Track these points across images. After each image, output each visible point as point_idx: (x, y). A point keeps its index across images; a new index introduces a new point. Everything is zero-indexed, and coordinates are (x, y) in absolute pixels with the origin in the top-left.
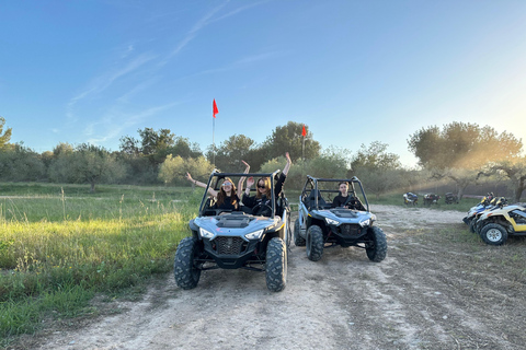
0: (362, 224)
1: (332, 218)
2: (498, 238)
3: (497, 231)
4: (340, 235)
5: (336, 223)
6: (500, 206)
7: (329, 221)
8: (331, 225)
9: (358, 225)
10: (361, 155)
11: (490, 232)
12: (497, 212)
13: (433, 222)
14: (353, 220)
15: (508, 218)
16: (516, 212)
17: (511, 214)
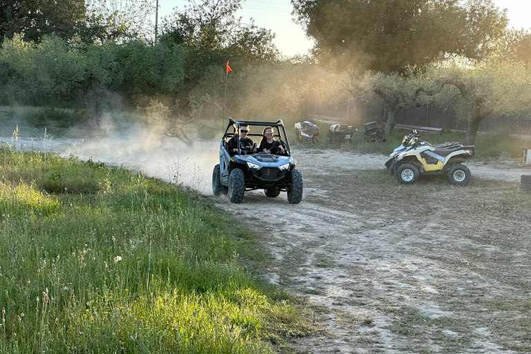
0: (281, 168)
1: (253, 163)
2: (411, 178)
3: (410, 172)
4: (260, 178)
5: (257, 167)
6: (414, 146)
7: (250, 165)
8: (252, 169)
9: (277, 168)
10: (184, 19)
11: (404, 172)
12: (411, 152)
13: (350, 168)
14: (273, 165)
15: (419, 158)
16: (427, 152)
17: (423, 154)
